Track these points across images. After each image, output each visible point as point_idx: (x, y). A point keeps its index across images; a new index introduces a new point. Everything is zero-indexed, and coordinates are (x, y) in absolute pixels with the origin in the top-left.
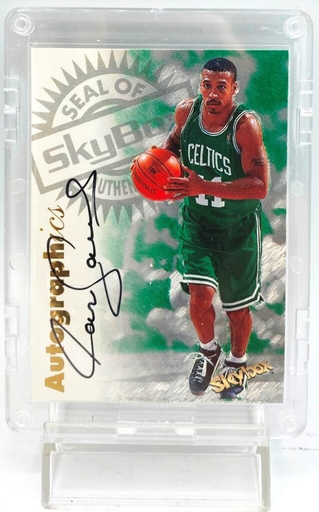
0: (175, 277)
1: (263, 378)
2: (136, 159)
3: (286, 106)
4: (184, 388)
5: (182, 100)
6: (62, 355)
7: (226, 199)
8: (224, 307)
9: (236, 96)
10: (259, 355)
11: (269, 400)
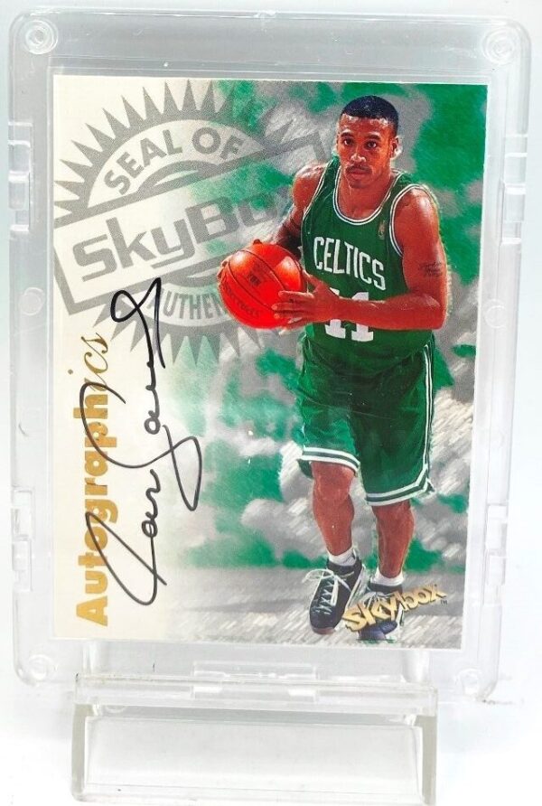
0: (290, 451)
1: (430, 610)
2: (227, 259)
3: (480, 178)
4: (301, 622)
5: (304, 165)
6: (104, 569)
7: (376, 329)
8: (368, 499)
9: (398, 161)
10: (423, 574)
11: (437, 645)
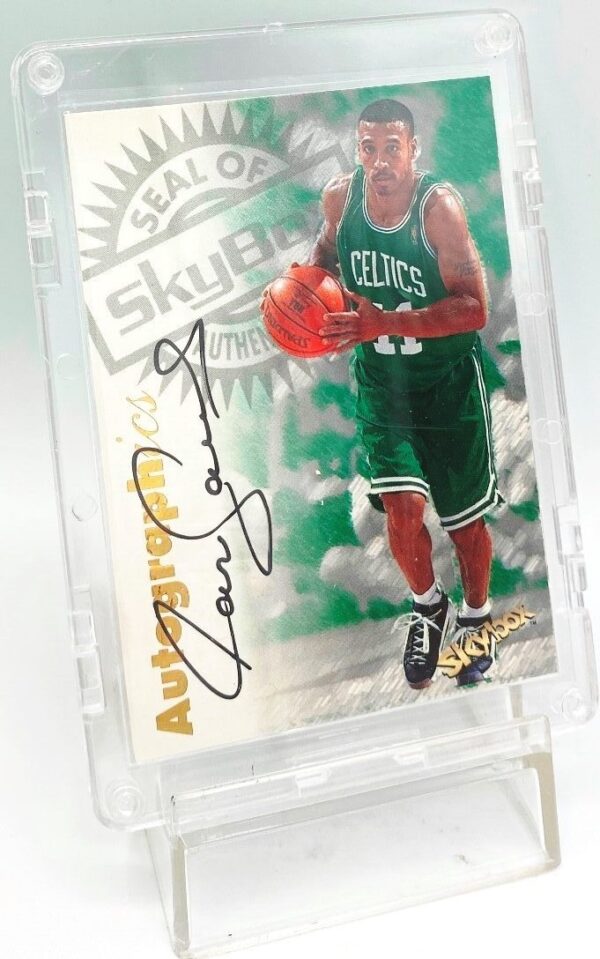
0: (358, 486)
1: (519, 636)
2: (267, 289)
4: (396, 680)
6: (182, 666)
7: (423, 339)
8: (444, 524)
10: (509, 597)
11: (534, 673)
